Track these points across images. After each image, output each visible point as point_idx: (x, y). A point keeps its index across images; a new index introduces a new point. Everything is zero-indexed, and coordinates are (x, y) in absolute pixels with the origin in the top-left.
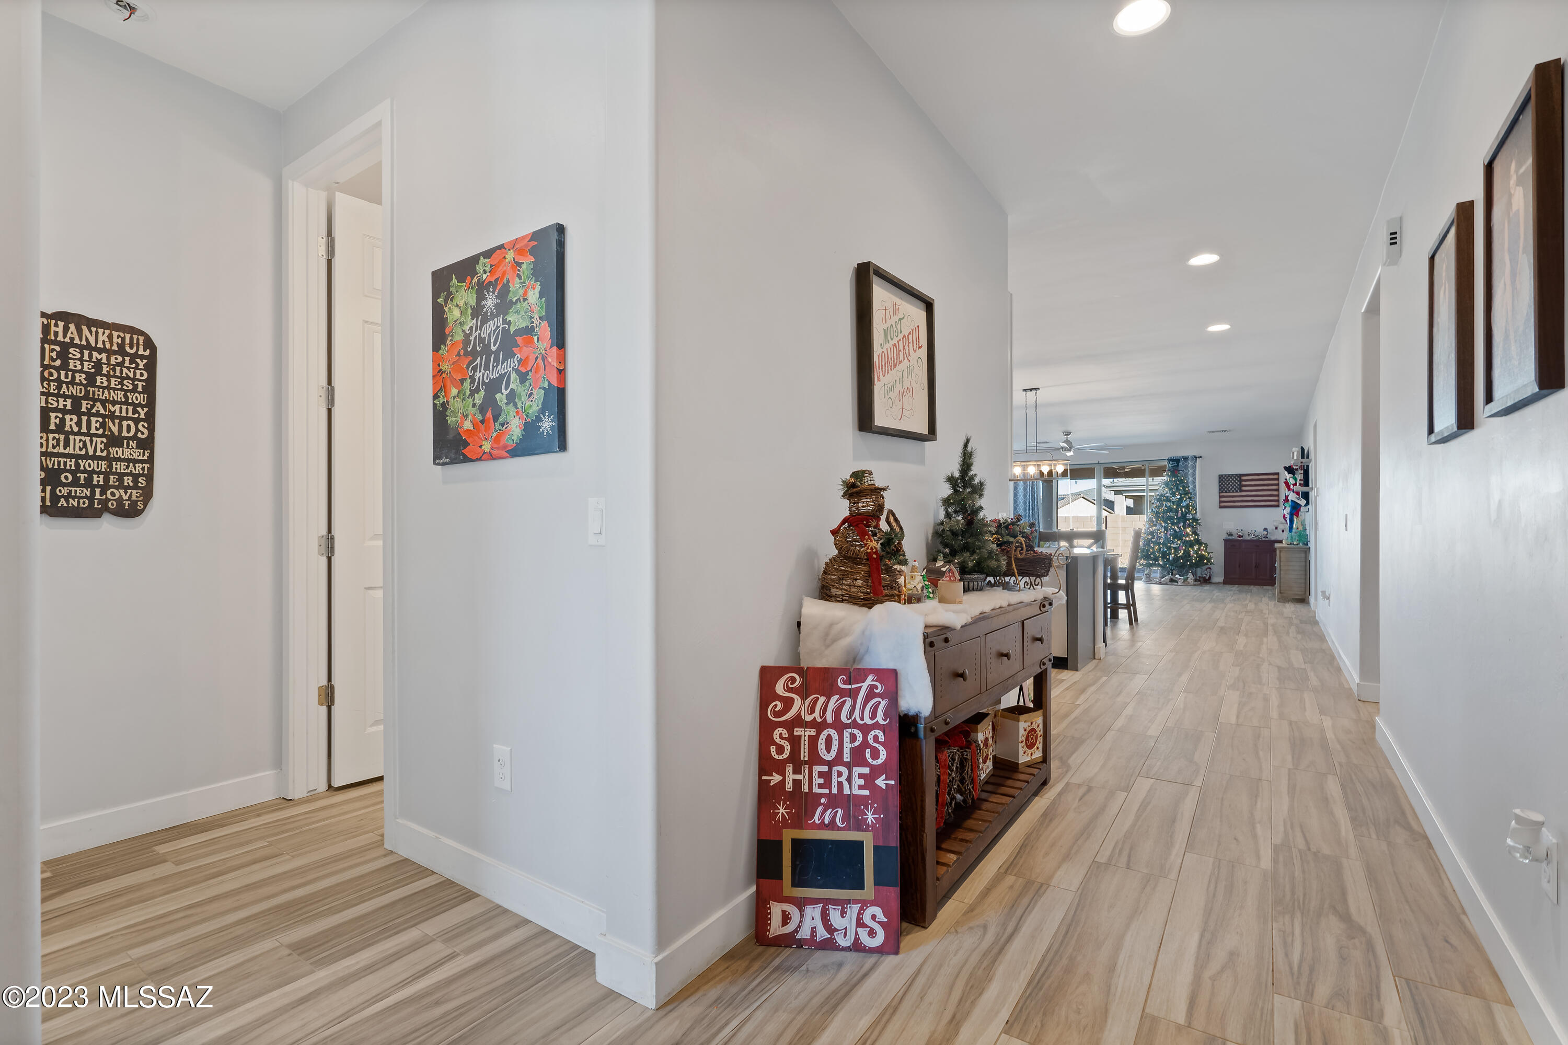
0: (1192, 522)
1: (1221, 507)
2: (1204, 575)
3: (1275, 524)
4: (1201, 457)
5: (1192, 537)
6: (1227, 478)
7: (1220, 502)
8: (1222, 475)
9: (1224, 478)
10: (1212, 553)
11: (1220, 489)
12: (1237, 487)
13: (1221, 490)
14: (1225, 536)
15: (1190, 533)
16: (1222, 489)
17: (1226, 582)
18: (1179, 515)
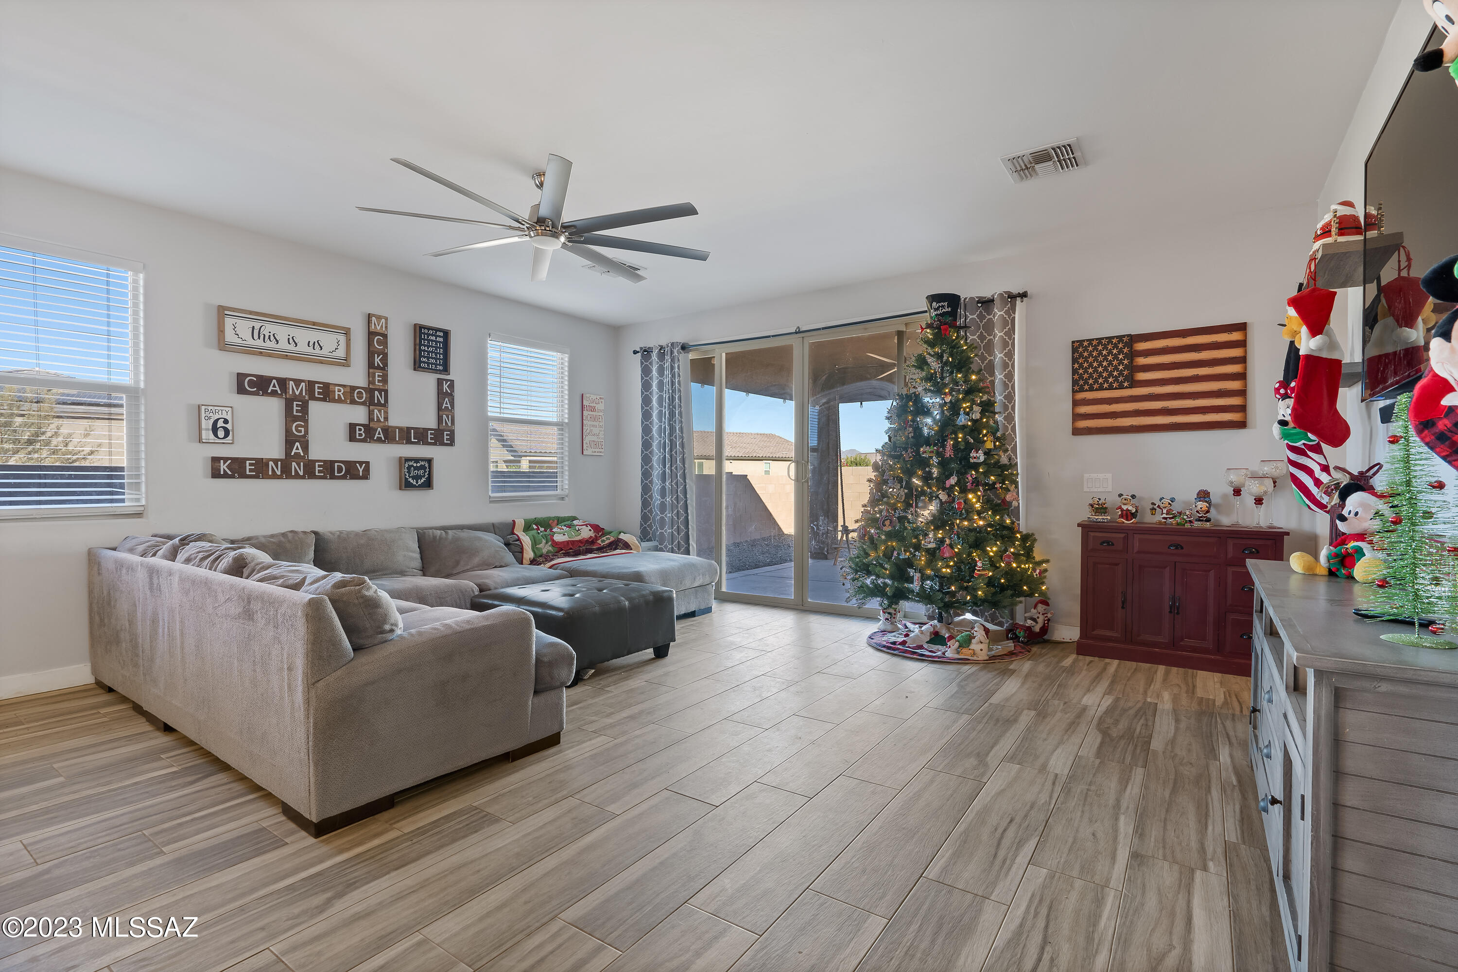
0: (986, 474)
1: (1076, 432)
2: (1029, 623)
3: (1233, 477)
4: (1024, 295)
5: (984, 518)
6: (1095, 349)
7: (1076, 417)
8: (1081, 342)
9: (1086, 349)
10: (1047, 561)
11: (1075, 382)
12: (1121, 373)
13: (1078, 385)
14: (1086, 514)
15: (978, 506)
16: (1081, 382)
17: (1083, 648)
18: (949, 452)
